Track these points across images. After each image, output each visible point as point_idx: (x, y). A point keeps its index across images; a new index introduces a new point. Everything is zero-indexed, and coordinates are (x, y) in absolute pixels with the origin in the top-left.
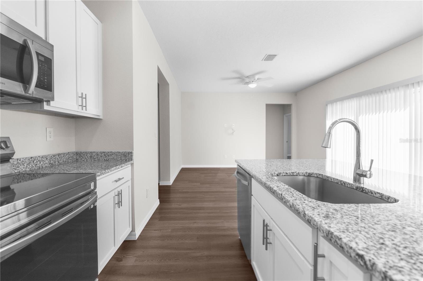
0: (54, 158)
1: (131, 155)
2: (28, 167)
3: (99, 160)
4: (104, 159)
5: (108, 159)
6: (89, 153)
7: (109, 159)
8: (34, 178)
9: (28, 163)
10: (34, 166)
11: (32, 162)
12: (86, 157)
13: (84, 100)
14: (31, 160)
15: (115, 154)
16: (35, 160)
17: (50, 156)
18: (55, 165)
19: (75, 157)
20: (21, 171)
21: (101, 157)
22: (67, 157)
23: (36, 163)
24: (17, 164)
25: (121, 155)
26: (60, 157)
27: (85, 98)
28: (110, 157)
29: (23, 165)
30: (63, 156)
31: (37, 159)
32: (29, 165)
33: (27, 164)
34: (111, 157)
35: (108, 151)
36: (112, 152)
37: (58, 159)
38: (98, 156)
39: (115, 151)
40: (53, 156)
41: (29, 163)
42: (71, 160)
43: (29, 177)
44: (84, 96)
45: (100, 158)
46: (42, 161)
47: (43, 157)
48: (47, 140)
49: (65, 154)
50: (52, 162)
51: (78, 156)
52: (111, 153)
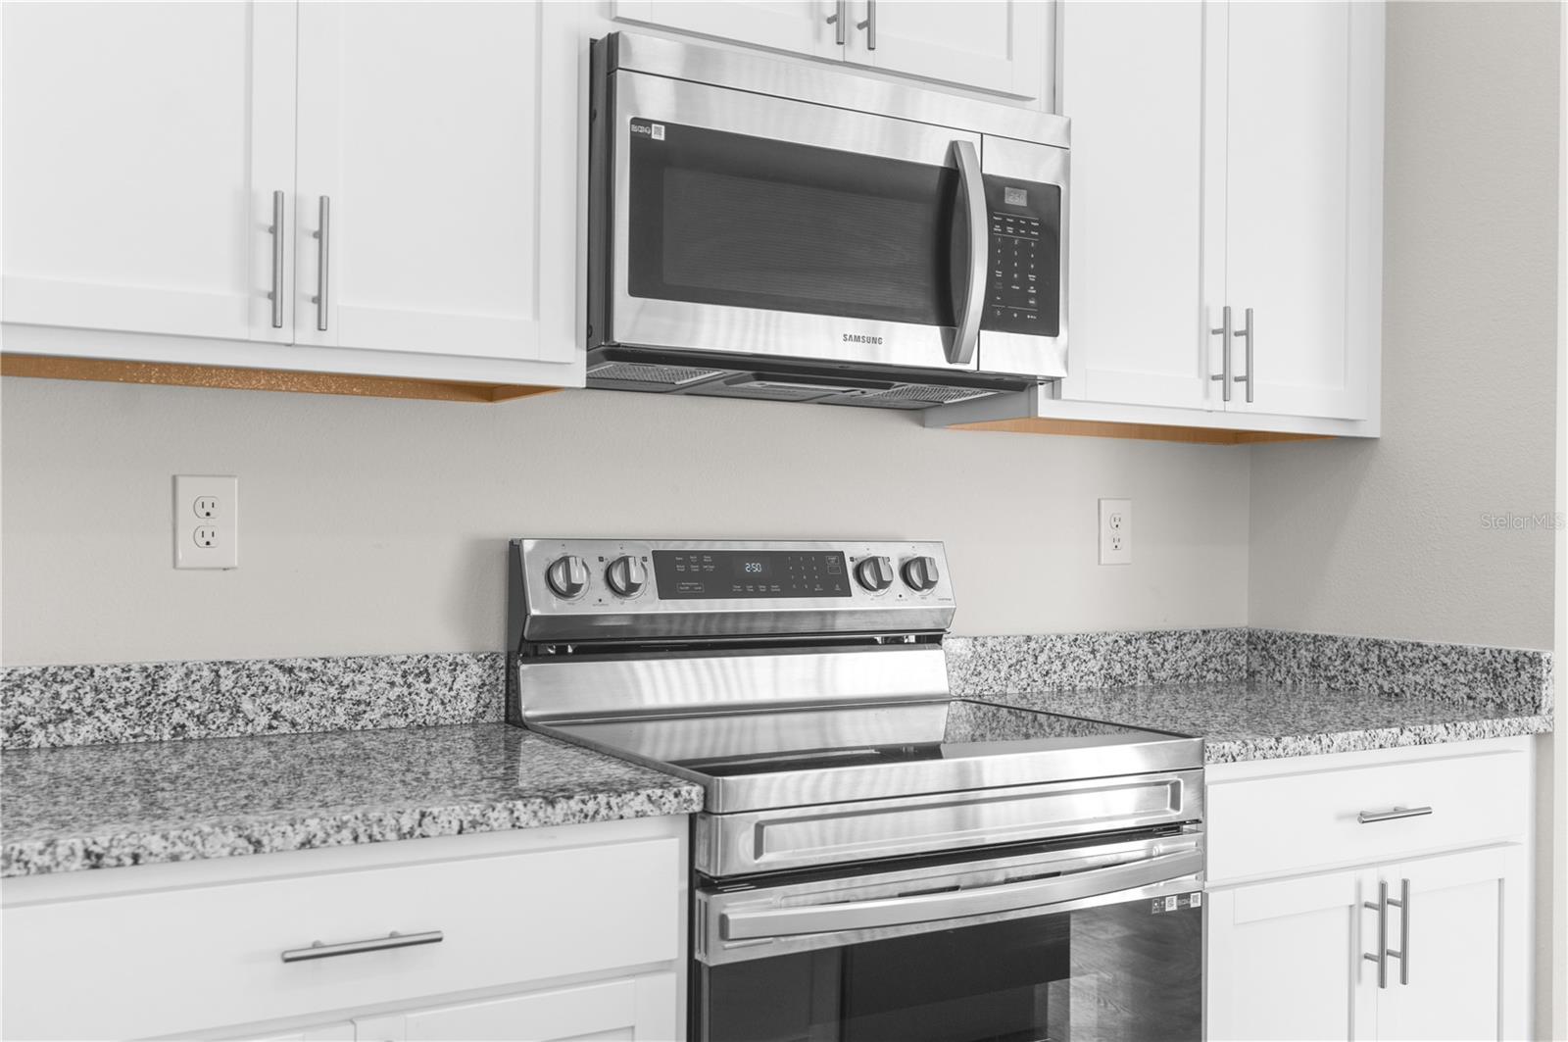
0: (1129, 653)
1: (1533, 677)
2: (1014, 678)
3: (1352, 686)
4: (1381, 687)
5: (1397, 690)
6: (1307, 644)
7: (1403, 691)
8: (1036, 733)
9: (1014, 661)
10: (1036, 676)
11: (1031, 660)
12: (1294, 663)
13: (1238, 344)
14: (1025, 648)
15: (1436, 658)
16: (1042, 651)
17: (1109, 639)
18: (1132, 687)
19: (1242, 660)
20: (985, 693)
21: (1366, 670)
22: (1194, 652)
23: (1046, 668)
24: (971, 662)
25: (1475, 670)
26: (1159, 649)
27: (1246, 333)
28: (1409, 676)
29: (995, 666)
30: (1177, 648)
31: (1051, 649)
32: (1016, 670)
33: (1010, 667)
34: (1418, 678)
35: (1399, 640)
36: (1420, 645)
37: (1146, 656)
38: (1348, 663)
39: (1438, 643)
40: (1122, 643)
41: (1018, 661)
42: (1216, 670)
43: (1018, 726)
44: (1238, 324)
45: (1359, 678)
46: (1074, 661)
47: (1076, 639)
48: (1103, 562)
49: (1185, 634)
50: (1117, 669)
51: (1256, 652)
52: (1417, 653)
